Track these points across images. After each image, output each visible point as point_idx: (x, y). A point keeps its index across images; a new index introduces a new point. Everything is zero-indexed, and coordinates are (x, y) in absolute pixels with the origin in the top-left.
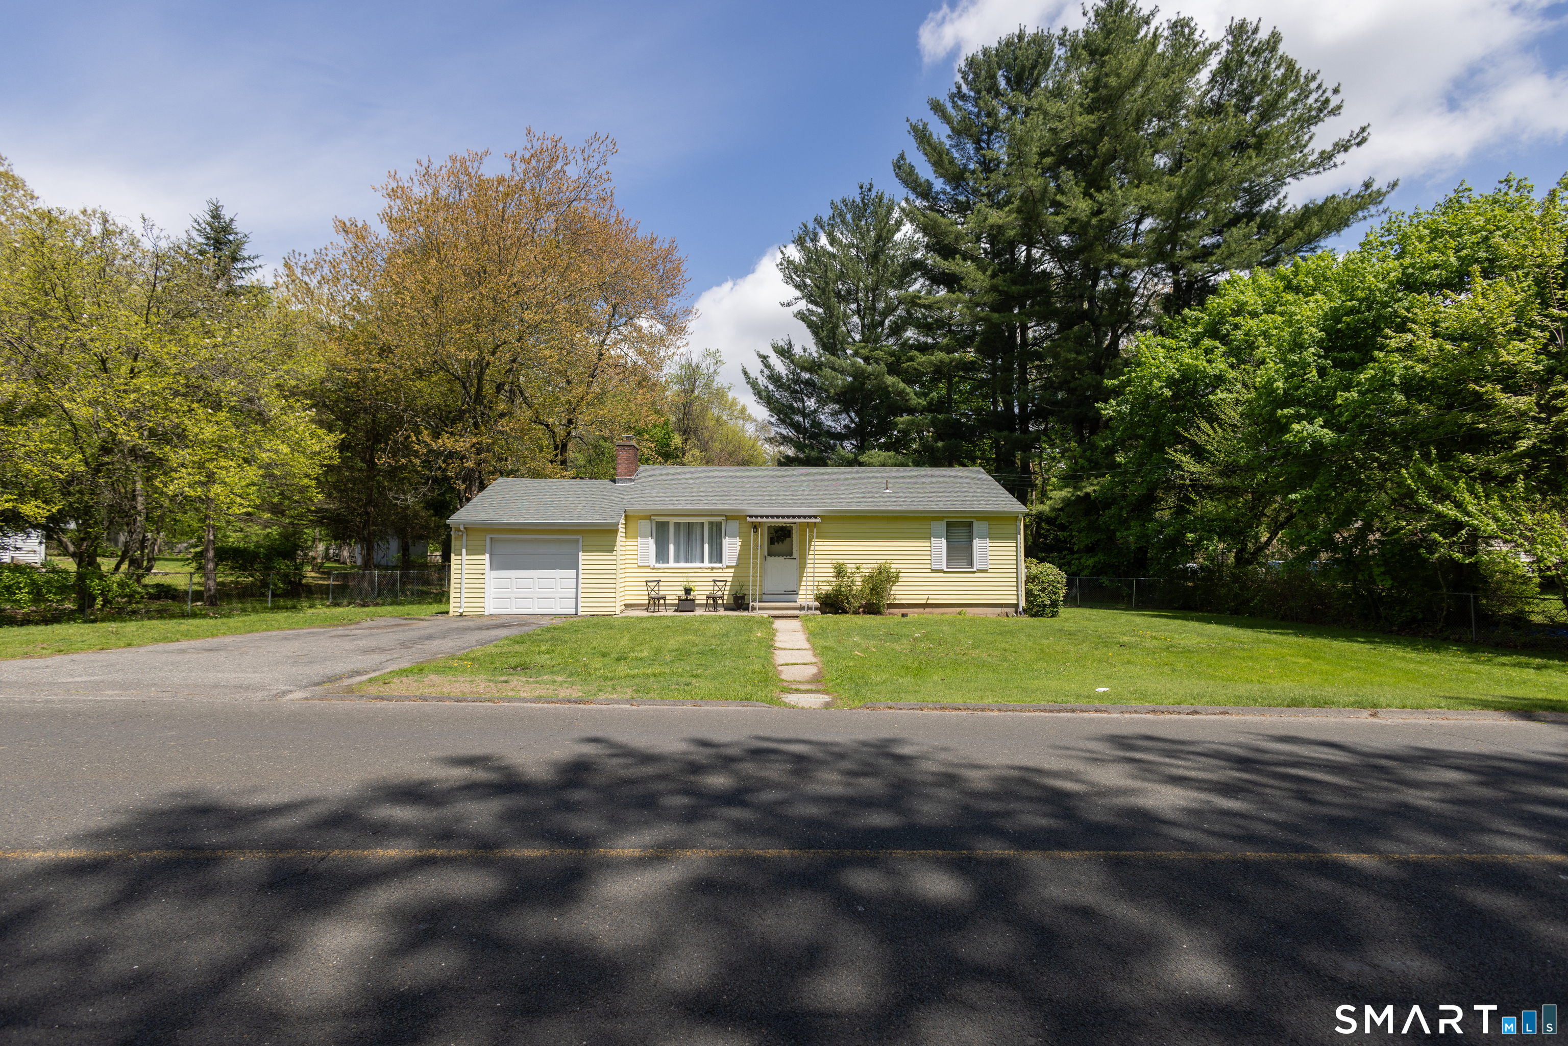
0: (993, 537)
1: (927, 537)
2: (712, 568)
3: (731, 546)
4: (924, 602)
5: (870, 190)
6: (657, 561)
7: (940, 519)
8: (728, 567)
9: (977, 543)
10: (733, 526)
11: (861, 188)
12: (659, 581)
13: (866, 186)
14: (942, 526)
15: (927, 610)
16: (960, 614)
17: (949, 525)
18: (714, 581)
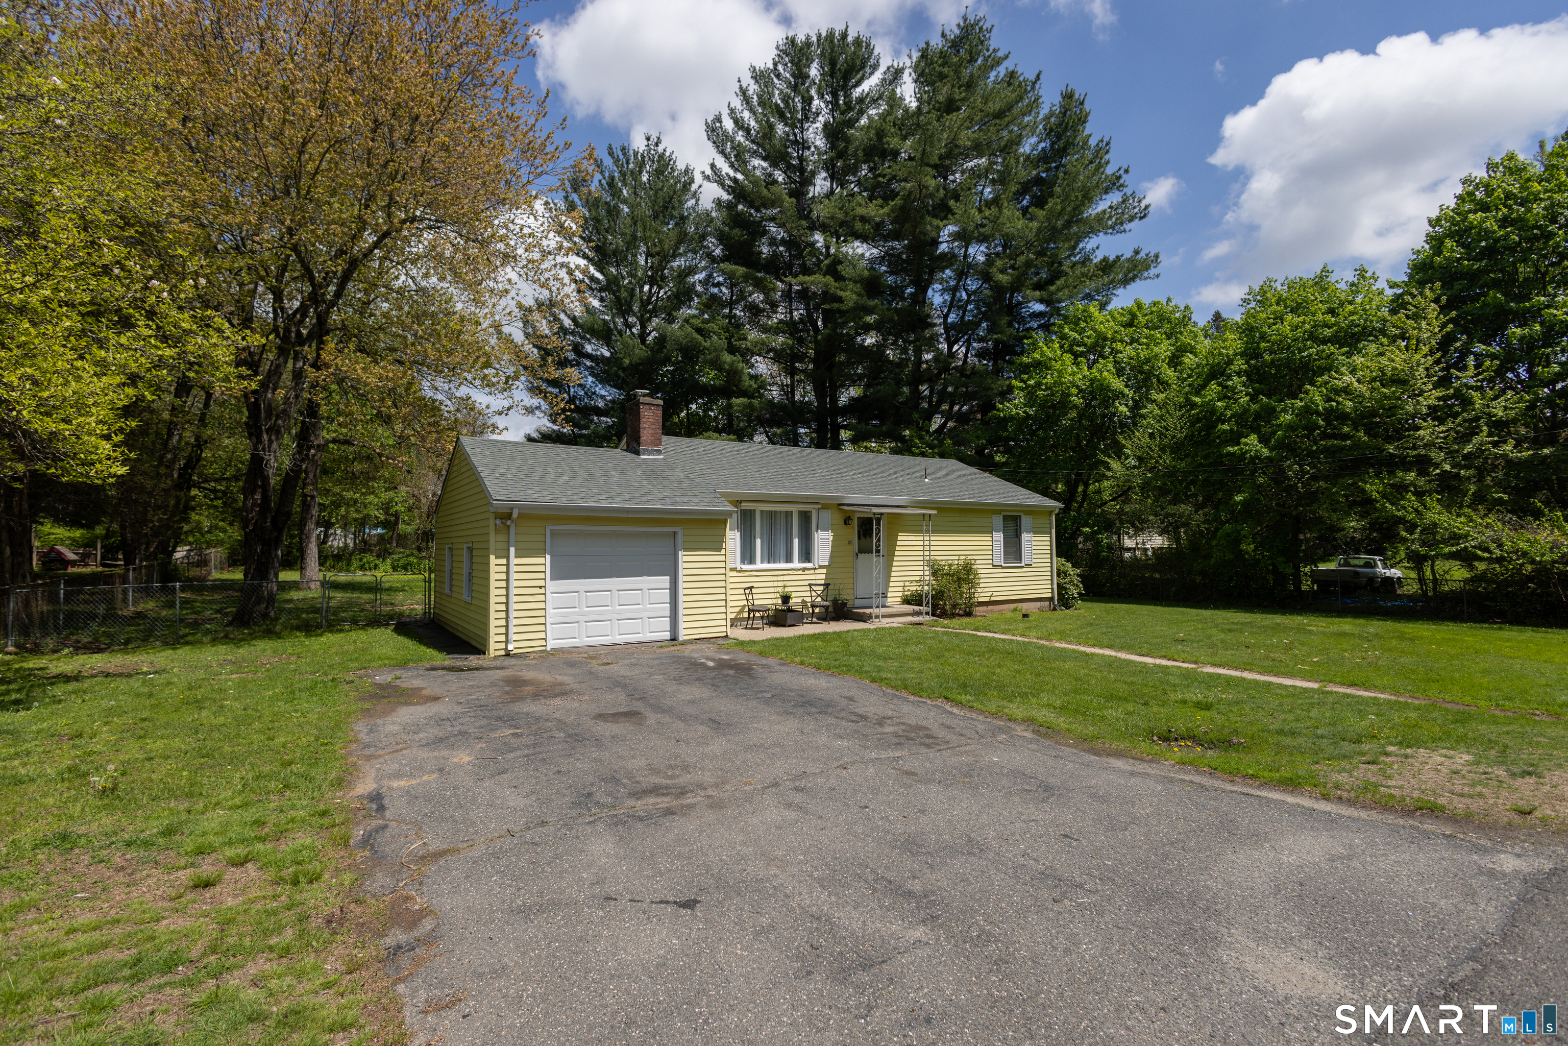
0: (1036, 532)
1: (989, 531)
2: (804, 569)
3: (823, 541)
4: (987, 599)
5: (657, 145)
6: (743, 562)
7: (998, 512)
8: (821, 567)
9: (1025, 537)
10: (826, 516)
11: (648, 139)
12: (751, 588)
13: (654, 139)
14: (998, 520)
15: (990, 607)
16: (1015, 610)
17: (1005, 518)
18: (810, 585)
